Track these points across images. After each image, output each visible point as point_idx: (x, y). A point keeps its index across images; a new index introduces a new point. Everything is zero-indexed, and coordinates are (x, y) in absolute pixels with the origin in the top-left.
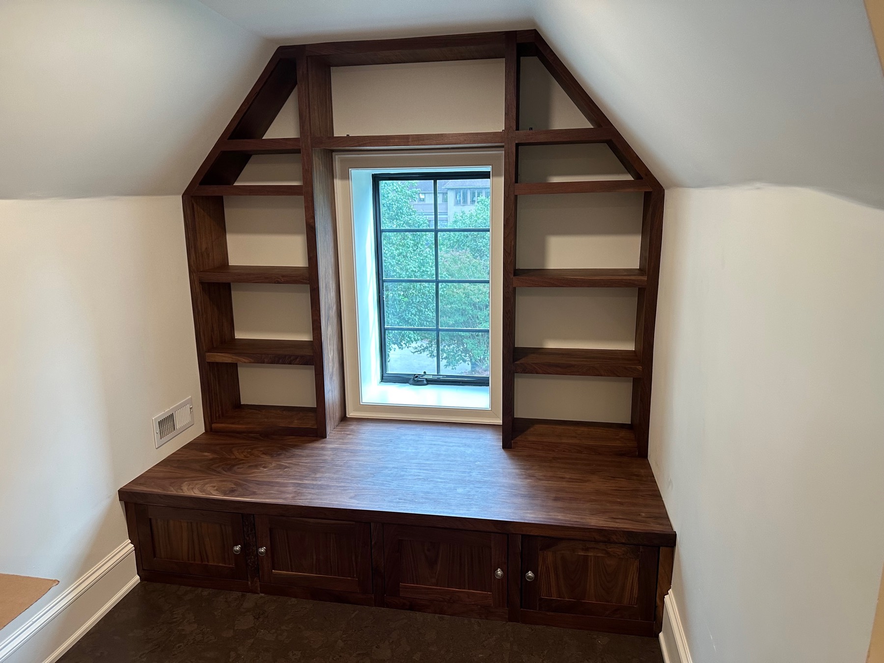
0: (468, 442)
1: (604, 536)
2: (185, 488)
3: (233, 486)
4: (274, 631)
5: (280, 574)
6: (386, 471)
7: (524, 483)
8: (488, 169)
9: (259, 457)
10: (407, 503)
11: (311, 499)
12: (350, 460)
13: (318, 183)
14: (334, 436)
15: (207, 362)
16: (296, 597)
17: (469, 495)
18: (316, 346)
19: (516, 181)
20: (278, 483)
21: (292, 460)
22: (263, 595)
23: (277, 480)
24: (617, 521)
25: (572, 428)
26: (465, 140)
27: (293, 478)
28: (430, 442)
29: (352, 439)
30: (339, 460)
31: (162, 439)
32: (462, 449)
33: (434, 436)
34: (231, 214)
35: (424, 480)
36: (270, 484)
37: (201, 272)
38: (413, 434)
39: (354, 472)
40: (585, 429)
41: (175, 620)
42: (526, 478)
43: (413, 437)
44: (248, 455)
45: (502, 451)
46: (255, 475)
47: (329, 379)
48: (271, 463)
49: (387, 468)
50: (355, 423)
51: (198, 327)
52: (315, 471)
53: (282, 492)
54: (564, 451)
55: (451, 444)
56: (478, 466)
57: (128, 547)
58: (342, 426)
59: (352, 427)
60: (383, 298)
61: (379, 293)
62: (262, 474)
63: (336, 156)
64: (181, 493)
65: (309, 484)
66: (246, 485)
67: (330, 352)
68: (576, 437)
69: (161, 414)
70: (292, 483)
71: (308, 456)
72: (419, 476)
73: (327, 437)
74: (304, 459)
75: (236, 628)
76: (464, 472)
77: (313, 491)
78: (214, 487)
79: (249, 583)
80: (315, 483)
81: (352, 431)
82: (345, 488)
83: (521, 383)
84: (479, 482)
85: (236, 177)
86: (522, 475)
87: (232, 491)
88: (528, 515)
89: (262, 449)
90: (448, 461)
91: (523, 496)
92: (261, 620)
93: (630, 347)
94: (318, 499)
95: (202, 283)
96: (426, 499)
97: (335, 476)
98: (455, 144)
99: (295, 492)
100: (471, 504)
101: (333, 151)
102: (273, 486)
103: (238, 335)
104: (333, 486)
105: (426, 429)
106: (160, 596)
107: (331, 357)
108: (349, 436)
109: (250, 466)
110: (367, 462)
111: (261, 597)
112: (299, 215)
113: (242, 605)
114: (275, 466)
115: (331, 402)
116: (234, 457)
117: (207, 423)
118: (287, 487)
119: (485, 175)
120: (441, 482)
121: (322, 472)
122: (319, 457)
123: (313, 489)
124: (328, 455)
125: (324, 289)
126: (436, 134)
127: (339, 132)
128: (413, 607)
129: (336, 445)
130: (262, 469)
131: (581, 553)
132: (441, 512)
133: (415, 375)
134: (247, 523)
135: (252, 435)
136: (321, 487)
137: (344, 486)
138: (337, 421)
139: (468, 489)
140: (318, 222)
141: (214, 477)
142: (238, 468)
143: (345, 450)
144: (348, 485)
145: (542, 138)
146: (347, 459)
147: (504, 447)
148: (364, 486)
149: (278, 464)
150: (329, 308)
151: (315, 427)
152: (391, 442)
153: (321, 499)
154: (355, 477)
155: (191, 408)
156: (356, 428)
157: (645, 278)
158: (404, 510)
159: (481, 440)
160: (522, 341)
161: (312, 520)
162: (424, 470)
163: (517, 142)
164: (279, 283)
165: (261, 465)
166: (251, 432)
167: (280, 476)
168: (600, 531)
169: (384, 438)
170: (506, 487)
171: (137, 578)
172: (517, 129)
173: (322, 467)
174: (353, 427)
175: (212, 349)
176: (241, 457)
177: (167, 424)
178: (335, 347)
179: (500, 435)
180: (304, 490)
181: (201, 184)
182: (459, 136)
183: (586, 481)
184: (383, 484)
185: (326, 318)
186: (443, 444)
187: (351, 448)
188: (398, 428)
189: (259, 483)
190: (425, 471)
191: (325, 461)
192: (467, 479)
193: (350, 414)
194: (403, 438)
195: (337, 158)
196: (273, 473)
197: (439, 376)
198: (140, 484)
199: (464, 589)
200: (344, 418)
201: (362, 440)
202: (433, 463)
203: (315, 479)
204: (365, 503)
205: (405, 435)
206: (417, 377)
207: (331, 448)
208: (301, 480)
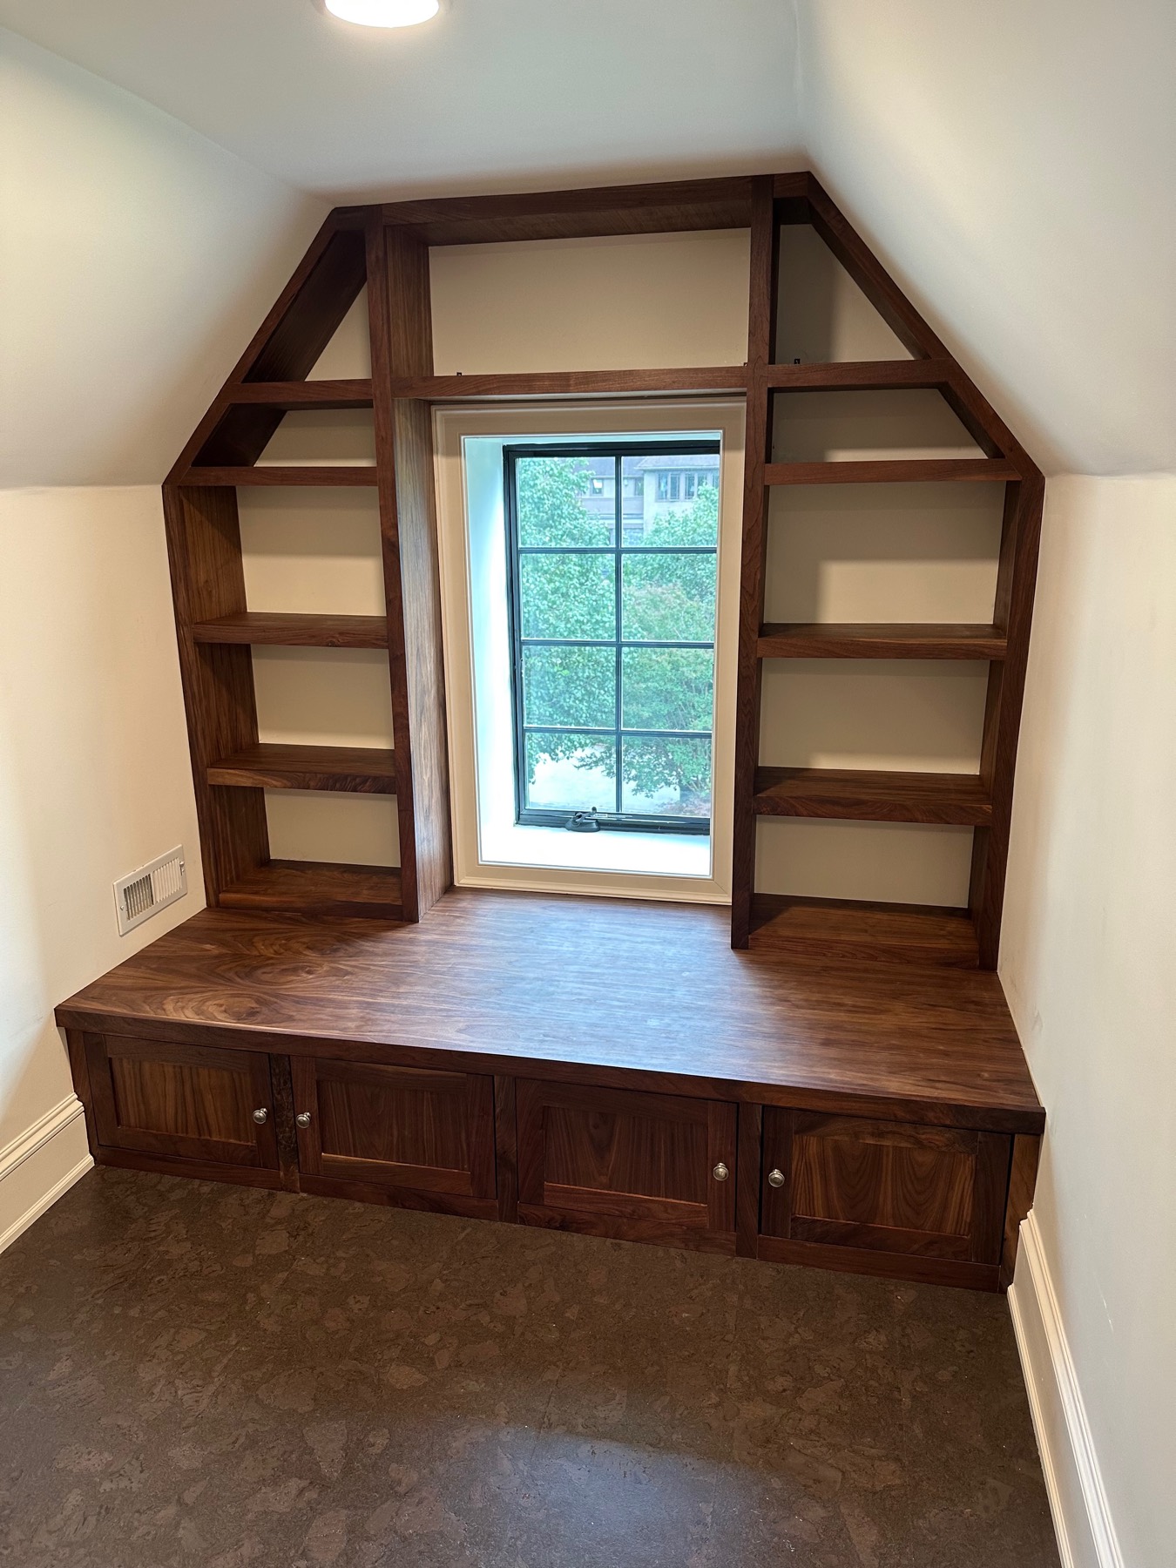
0: (669, 935)
1: (912, 1112)
2: (169, 1006)
3: (254, 1005)
4: (323, 1259)
5: (334, 1161)
6: (522, 985)
7: (769, 1012)
8: (715, 435)
9: (301, 953)
10: (557, 1042)
11: (389, 1031)
12: (459, 964)
13: (405, 462)
14: (432, 920)
15: (210, 785)
16: (361, 1201)
17: (670, 1032)
18: (401, 757)
19: (768, 460)
20: (332, 1001)
21: (356, 960)
22: (305, 1195)
23: (331, 996)
24: (937, 1085)
25: (859, 914)
26: (674, 382)
27: (357, 993)
28: (602, 935)
29: (463, 925)
30: (441, 962)
31: (131, 919)
32: (658, 947)
33: (609, 923)
34: (251, 520)
35: (590, 1002)
36: (318, 1002)
37: (197, 623)
38: (572, 918)
39: (464, 985)
40: (884, 917)
41: (153, 1234)
42: (772, 1004)
43: (570, 925)
44: (282, 951)
45: (731, 953)
46: (293, 986)
47: (422, 819)
48: (321, 965)
49: (523, 979)
50: (469, 897)
51: (194, 720)
52: (397, 981)
53: (339, 1017)
54: (844, 956)
55: (639, 940)
56: (687, 979)
57: (73, 1106)
58: (445, 902)
59: (464, 904)
60: (521, 673)
61: (514, 664)
62: (302, 985)
63: (438, 413)
64: (162, 1016)
65: (387, 1005)
66: (276, 1003)
67: (426, 770)
68: (866, 931)
69: (129, 876)
70: (357, 1002)
71: (385, 954)
72: (580, 994)
73: (420, 922)
74: (379, 958)
75: (257, 1252)
76: (661, 990)
77: (393, 1017)
78: (221, 1005)
79: (282, 1174)
80: (396, 1002)
81: (464, 910)
82: (450, 1013)
83: (768, 832)
84: (688, 1008)
85: (257, 453)
86: (766, 997)
87: (251, 1014)
88: (775, 1071)
89: (305, 940)
90: (634, 969)
91: (767, 1036)
92: (301, 1238)
93: (972, 768)
94: (400, 1031)
95: (199, 644)
96: (592, 1036)
97: (433, 991)
98: (655, 389)
99: (362, 1017)
100: (672, 1049)
101: (431, 403)
102: (322, 1006)
103: (264, 738)
104: (429, 1009)
105: (595, 911)
106: (128, 1193)
107: (426, 780)
108: (458, 920)
109: (283, 970)
111: (302, 1199)
112: (369, 521)
113: (268, 1211)
114: (327, 971)
115: (426, 858)
116: (256, 953)
117: (211, 891)
118: (347, 1008)
119: (710, 448)
120: (620, 1007)
121: (410, 984)
122: (404, 955)
123: (393, 1013)
124: (420, 953)
125: (414, 657)
126: (620, 371)
127: (443, 367)
128: (566, 1224)
129: (435, 936)
130: (305, 975)
131: (870, 1141)
132: (617, 1061)
133: (576, 812)
134: (277, 1071)
135: (288, 914)
136: (407, 1010)
137: (450, 1010)
138: (437, 894)
139: (667, 1020)
140: (404, 535)
141: (220, 988)
142: (265, 973)
143: (451, 946)
144: (455, 1007)
145: (817, 379)
146: (453, 961)
147: (734, 946)
148: (483, 1010)
149: (333, 968)
150: (424, 692)
151: (399, 903)
152: (532, 932)
153: (407, 1032)
154: (467, 994)
155: (181, 866)
156: (470, 907)
157: (1003, 643)
158: (553, 1055)
159: (693, 933)
160: (771, 756)
161: (390, 1068)
162: (589, 983)
163: (770, 386)
164: (334, 645)
165: (303, 968)
166: (286, 910)
167: (335, 988)
168: (906, 1103)
169: (520, 926)
170: (736, 1019)
171: (88, 1161)
172: (772, 361)
173: (410, 975)
174: (466, 903)
175: (218, 761)
176: (269, 952)
177: (138, 892)
178: (435, 761)
179: (727, 924)
180: (378, 1015)
181: (195, 464)
182: (663, 374)
183: (882, 1012)
184: (515, 1008)
185: (419, 710)
186: (626, 938)
187: (461, 942)
188: (544, 908)
189: (299, 1001)
190: (591, 987)
191: (415, 964)
192: (667, 1001)
193: (461, 880)
194: (554, 925)
195: (439, 415)
196: (325, 982)
197: (620, 816)
198: (93, 998)
199: (659, 1196)
200: (449, 888)
201: (480, 927)
202: (605, 971)
203: (397, 996)
204: (485, 1040)
205: (557, 920)
206: (580, 817)
207: (425, 941)
208: (372, 996)
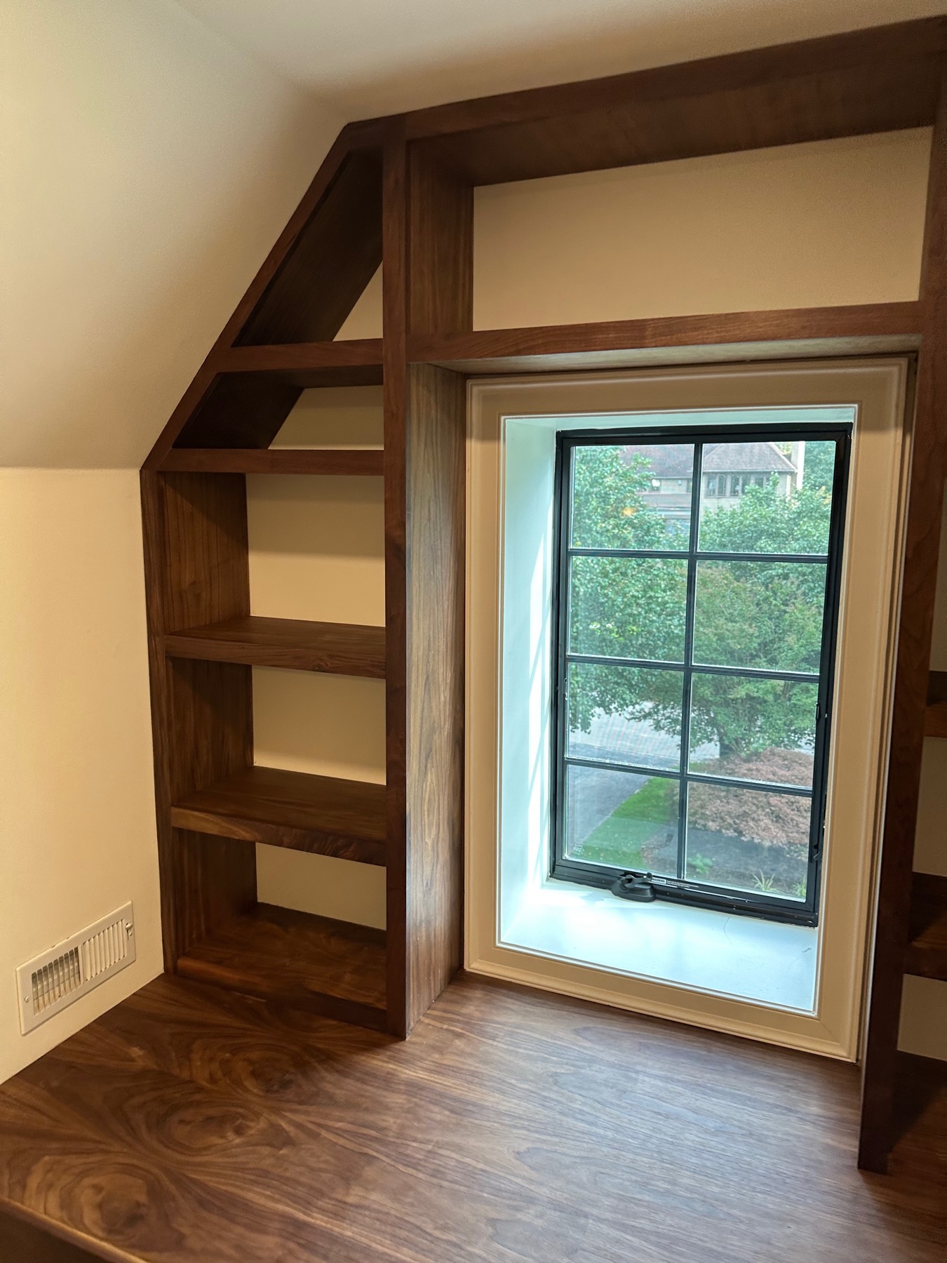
2: (34, 1181)
3: (143, 1198)
9: (241, 1084)
12: (444, 1145)
14: (425, 1037)
15: (173, 827)
20: (247, 1207)
21: (307, 1113)
23: (252, 1197)
29: (462, 1053)
30: (418, 1135)
34: (260, 511)
38: (612, 1059)
43: (611, 1075)
44: (220, 1075)
45: (859, 1178)
46: (208, 1159)
47: (422, 894)
48: (258, 1115)
50: (478, 994)
52: (349, 1172)
55: (711, 1124)
58: (448, 1002)
59: (470, 1009)
60: (564, 696)
61: (556, 685)
62: (223, 1158)
65: (319, 1232)
66: (174, 1198)
69: (42, 956)
70: (284, 1218)
71: (346, 1104)
73: (407, 1040)
74: (337, 1113)
78: (99, 1190)
80: (334, 1227)
81: (468, 1023)
85: (271, 432)
89: (255, 1055)
95: (174, 660)
97: (395, 1209)
101: (467, 376)
103: (261, 760)
104: (380, 1256)
107: (430, 844)
108: (457, 1042)
109: (210, 1119)
110: (486, 1162)
114: (262, 1132)
116: (185, 1075)
117: (169, 956)
121: (366, 1185)
122: (370, 1111)
123: (325, 1258)
124: (394, 1110)
125: (421, 690)
129: (422, 1075)
130: (230, 1135)
133: (627, 873)
135: (251, 999)
138: (438, 983)
142: (182, 1121)
143: (439, 1098)
146: (437, 1135)
147: (865, 1165)
149: (272, 1125)
151: (382, 1006)
152: (556, 1083)
155: (128, 930)
156: (477, 1014)
164: (321, 671)
165: (233, 1119)
167: (262, 1177)
169: (539, 1068)
173: (371, 1159)
174: (474, 1006)
176: (202, 1079)
177: (56, 973)
178: (444, 817)
181: (176, 446)
187: (456, 1093)
188: (576, 1032)
190: (637, 1241)
191: (382, 1137)
193: (471, 960)
195: (476, 391)
196: (252, 1158)
197: (681, 884)
200: (456, 973)
201: (485, 1062)
203: (342, 1211)
205: (592, 1061)
207: (407, 1083)
208: (307, 1205)
